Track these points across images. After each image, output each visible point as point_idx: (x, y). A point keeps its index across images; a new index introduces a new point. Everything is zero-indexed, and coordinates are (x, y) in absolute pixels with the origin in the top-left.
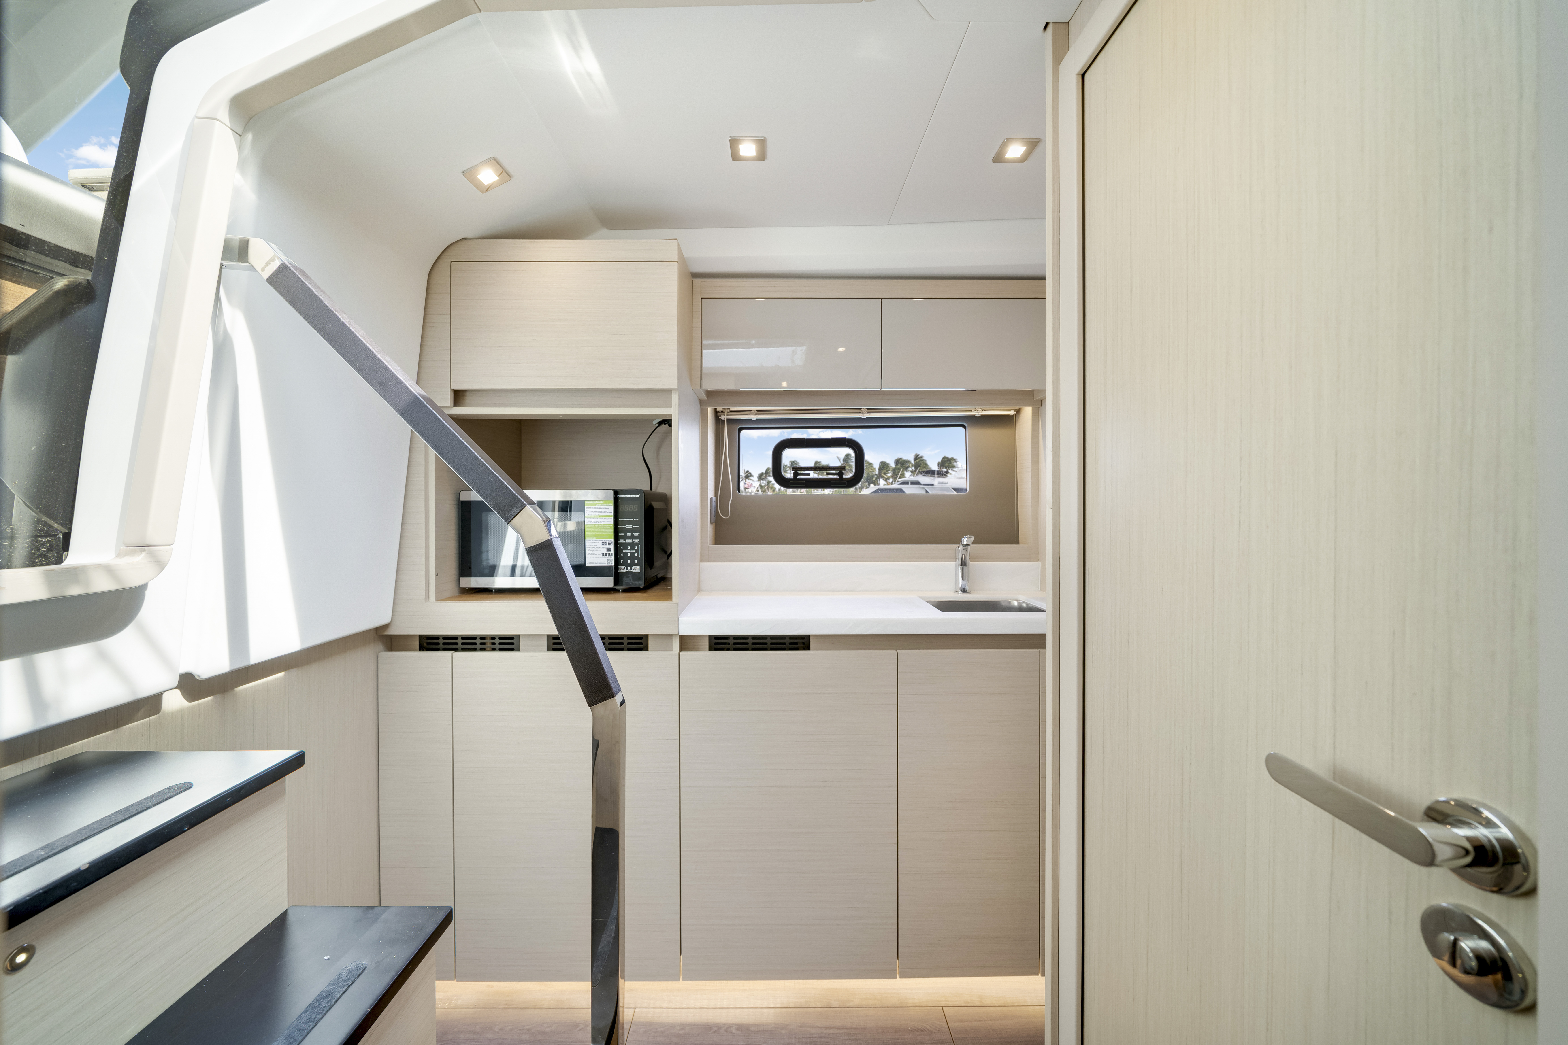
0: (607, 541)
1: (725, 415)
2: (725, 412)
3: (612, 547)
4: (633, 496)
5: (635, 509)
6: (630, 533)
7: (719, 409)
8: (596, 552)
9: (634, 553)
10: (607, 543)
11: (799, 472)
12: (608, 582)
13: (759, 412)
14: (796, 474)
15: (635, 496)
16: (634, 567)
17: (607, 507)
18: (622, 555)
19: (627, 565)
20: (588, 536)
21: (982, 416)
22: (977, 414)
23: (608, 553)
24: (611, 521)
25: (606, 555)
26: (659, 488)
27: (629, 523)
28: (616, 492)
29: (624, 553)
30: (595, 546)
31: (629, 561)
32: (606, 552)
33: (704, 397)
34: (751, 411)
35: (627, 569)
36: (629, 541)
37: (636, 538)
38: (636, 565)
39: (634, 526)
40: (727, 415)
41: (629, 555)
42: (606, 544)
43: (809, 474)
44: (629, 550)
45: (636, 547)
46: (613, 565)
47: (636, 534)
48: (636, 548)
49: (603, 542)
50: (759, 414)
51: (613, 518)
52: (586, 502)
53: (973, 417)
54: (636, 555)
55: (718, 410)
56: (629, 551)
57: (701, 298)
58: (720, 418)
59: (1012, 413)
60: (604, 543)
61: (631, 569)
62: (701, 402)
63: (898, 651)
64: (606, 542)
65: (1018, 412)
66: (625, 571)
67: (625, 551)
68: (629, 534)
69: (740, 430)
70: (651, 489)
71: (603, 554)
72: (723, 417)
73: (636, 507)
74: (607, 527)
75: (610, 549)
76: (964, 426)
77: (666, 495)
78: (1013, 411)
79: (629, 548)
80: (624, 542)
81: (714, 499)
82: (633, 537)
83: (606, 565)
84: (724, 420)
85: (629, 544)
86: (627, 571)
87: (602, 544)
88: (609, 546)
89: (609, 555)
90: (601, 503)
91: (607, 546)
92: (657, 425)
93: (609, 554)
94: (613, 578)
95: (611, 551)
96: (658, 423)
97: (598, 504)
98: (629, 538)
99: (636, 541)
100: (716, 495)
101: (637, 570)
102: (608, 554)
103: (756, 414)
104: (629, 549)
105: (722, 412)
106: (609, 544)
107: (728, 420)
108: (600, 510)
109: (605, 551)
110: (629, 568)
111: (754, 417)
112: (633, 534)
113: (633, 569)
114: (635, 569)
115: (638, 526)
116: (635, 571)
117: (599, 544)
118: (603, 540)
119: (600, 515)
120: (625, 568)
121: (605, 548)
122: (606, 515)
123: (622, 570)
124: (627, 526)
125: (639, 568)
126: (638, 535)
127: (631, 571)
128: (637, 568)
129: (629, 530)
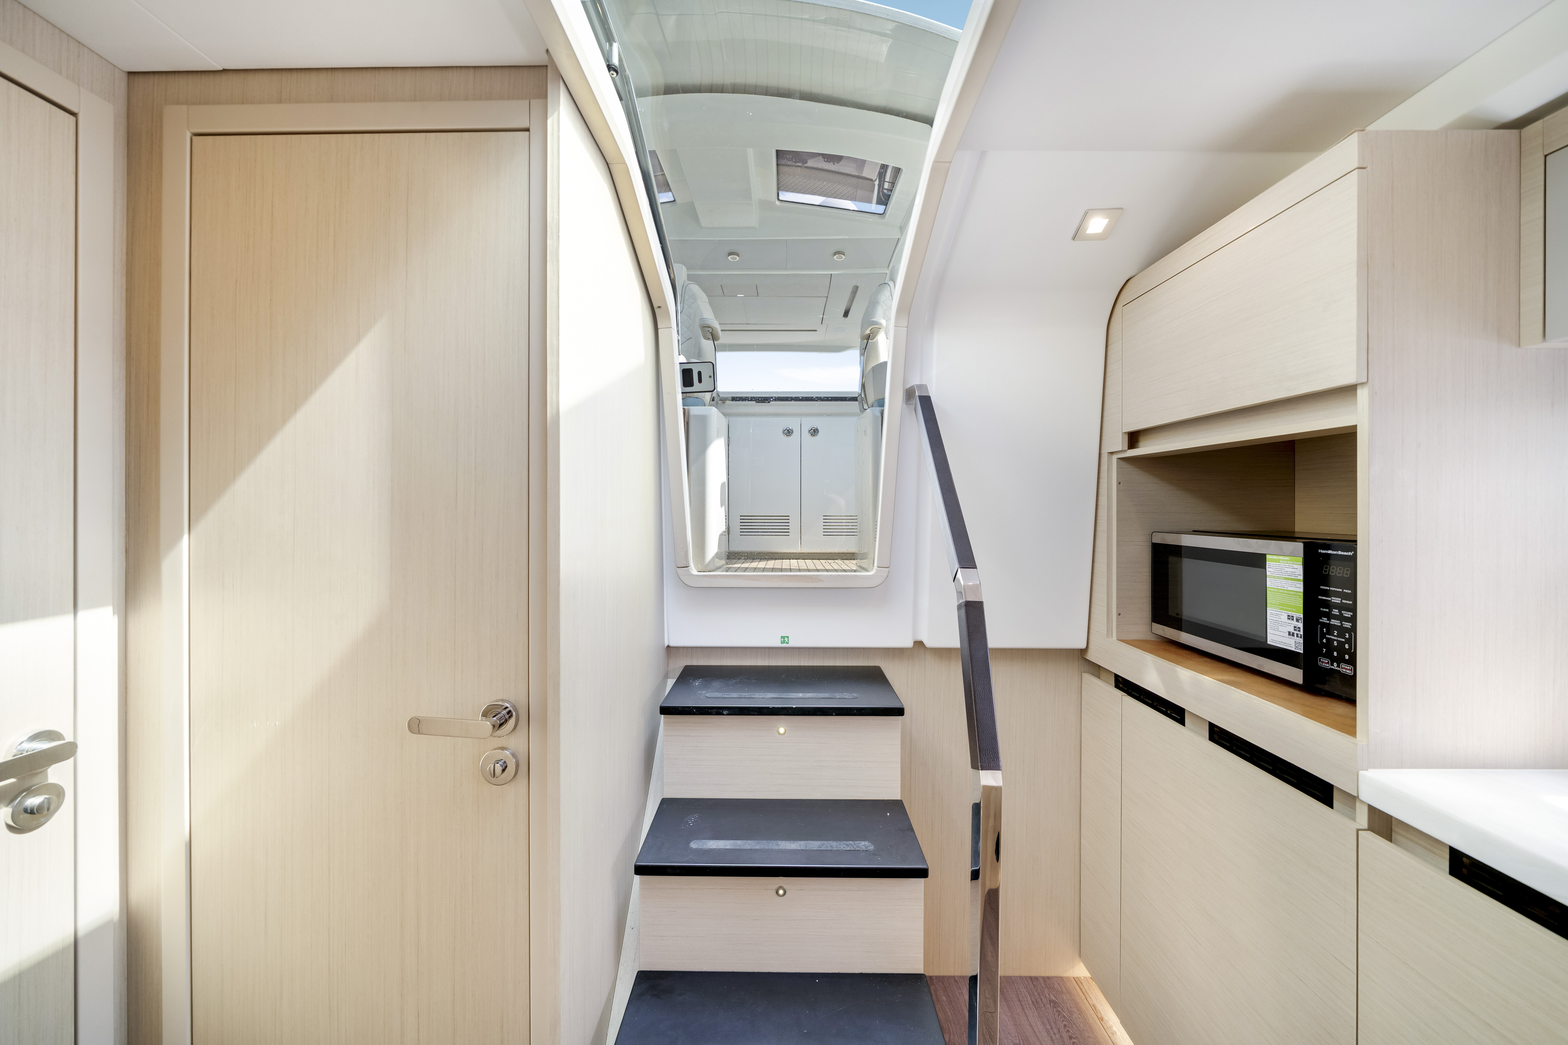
0: (1294, 616)
3: (1301, 625)
4: (1343, 553)
5: (1347, 574)
6: (1337, 611)
8: (1281, 628)
9: (1344, 643)
10: (1295, 619)
12: (1296, 675)
15: (1345, 553)
16: (1343, 665)
17: (1295, 566)
18: (1324, 641)
19: (1333, 660)
20: (1270, 603)
23: (1295, 632)
24: (1300, 587)
25: (1293, 635)
27: (1337, 595)
28: (1309, 545)
29: (1328, 639)
30: (1279, 620)
31: (1335, 654)
35: (1332, 665)
36: (1336, 622)
37: (1347, 619)
38: (1347, 662)
39: (1343, 601)
41: (1335, 643)
42: (1293, 619)
44: (1335, 636)
45: (1347, 634)
46: (1302, 651)
47: (1347, 614)
48: (1347, 636)
49: (1289, 616)
51: (1303, 583)
52: (1267, 557)
54: (1347, 646)
56: (1336, 638)
60: (1290, 618)
61: (1338, 666)
64: (1293, 617)
66: (1328, 666)
67: (1329, 637)
68: (1336, 612)
71: (1289, 633)
73: (1347, 570)
74: (1294, 595)
75: (1299, 628)
80: (1328, 622)
82: (1341, 618)
83: (1293, 649)
85: (1335, 627)
86: (1333, 667)
87: (1288, 619)
88: (1297, 623)
89: (1297, 636)
90: (1287, 560)
91: (1295, 623)
93: (1297, 634)
94: (1302, 671)
95: (1299, 631)
97: (1283, 560)
98: (1336, 617)
99: (1348, 625)
101: (1348, 671)
102: (1295, 635)
104: (1335, 634)
106: (1297, 620)
108: (1286, 569)
109: (1292, 630)
110: (1335, 664)
112: (1342, 612)
113: (1342, 668)
114: (1344, 668)
115: (1350, 602)
116: (1344, 670)
117: (1284, 618)
118: (1290, 613)
119: (1284, 576)
120: (1328, 662)
121: (1292, 625)
122: (1293, 577)
123: (1324, 664)
124: (1334, 598)
125: (1352, 669)
126: (1350, 616)
127: (1339, 669)
128: (1348, 668)
129: (1336, 606)
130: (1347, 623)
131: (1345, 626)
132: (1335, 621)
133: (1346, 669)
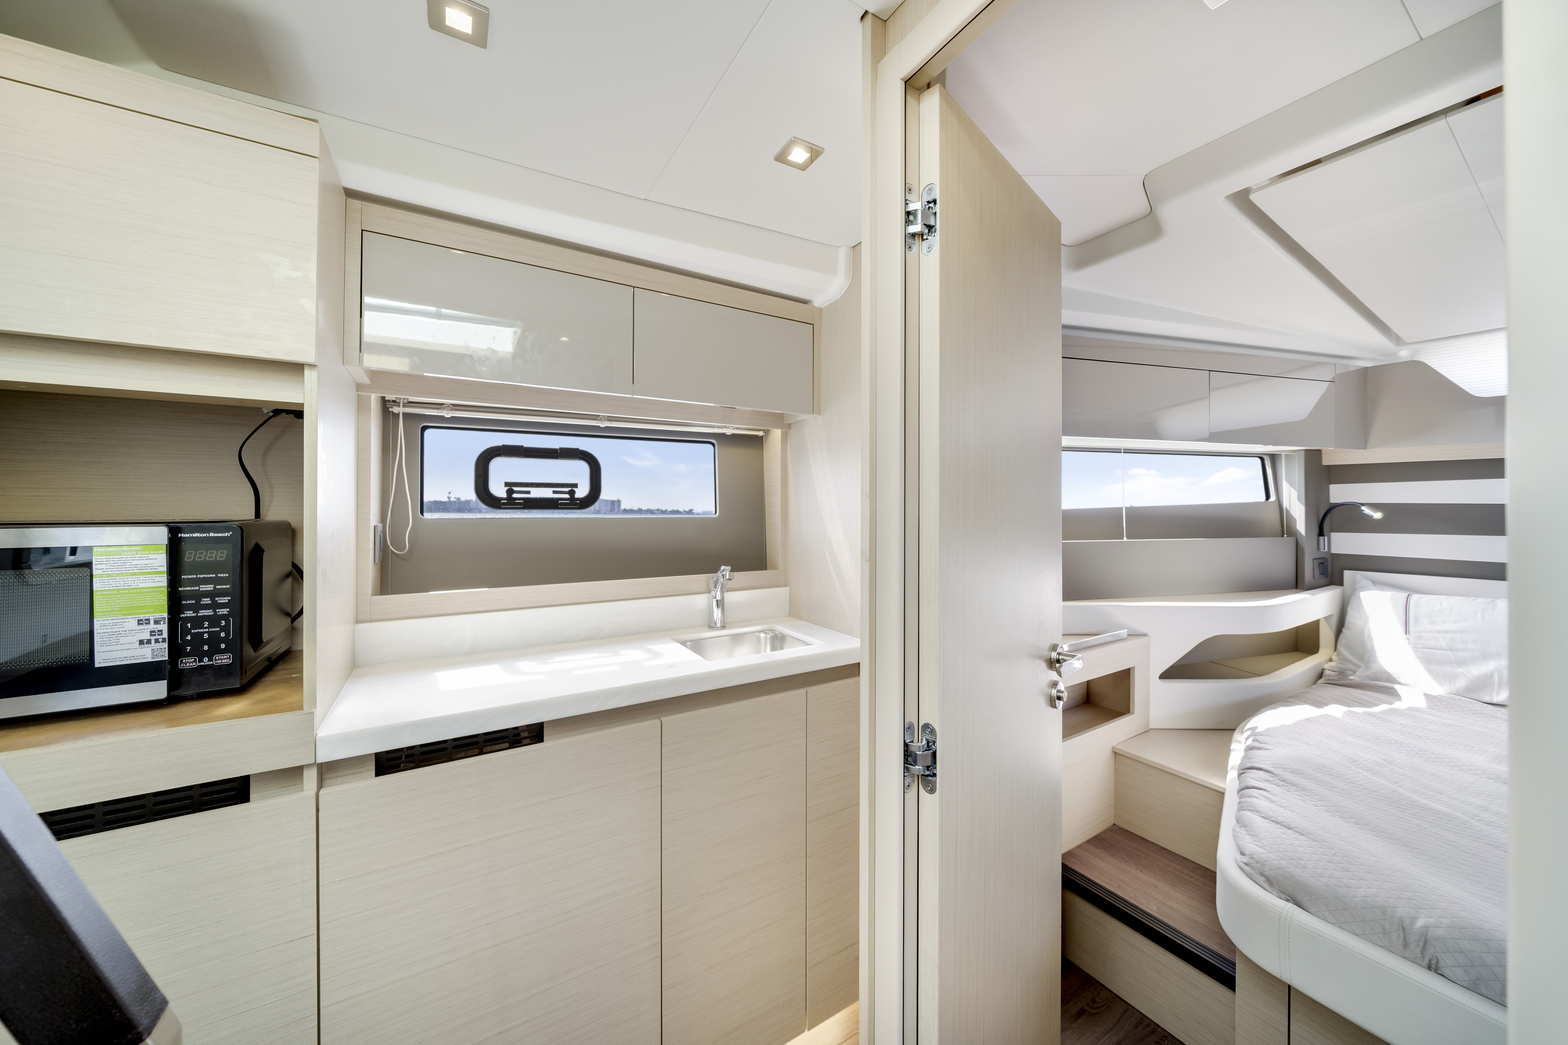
0: (151, 618)
1: (399, 406)
2: (399, 403)
3: (164, 627)
4: (216, 535)
5: (221, 557)
6: (209, 599)
7: (389, 397)
8: (123, 640)
9: (219, 632)
10: (152, 622)
11: (515, 489)
12: (158, 690)
13: (455, 407)
14: (510, 492)
15: (220, 535)
16: (217, 657)
17: (151, 557)
18: (189, 638)
19: (201, 655)
20: (98, 612)
21: (733, 435)
22: (729, 432)
23: (153, 638)
24: (162, 581)
25: (149, 642)
26: (273, 513)
27: (204, 581)
28: (174, 530)
29: (192, 635)
30: (120, 629)
31: (206, 648)
32: (149, 638)
33: (365, 380)
34: (444, 404)
35: (200, 661)
36: (202, 613)
37: (223, 606)
38: (223, 652)
39: (217, 587)
40: (404, 406)
41: (206, 636)
42: (149, 623)
43: (529, 492)
44: (206, 628)
46: (167, 658)
47: (225, 600)
48: (223, 623)
49: (141, 620)
50: (456, 410)
51: (166, 575)
52: (95, 549)
53: (724, 435)
54: (223, 635)
55: (387, 399)
56: (205, 630)
57: (362, 230)
58: (390, 409)
59: (761, 434)
60: (144, 621)
61: (210, 660)
62: (359, 387)
63: (662, 719)
64: (149, 620)
65: (767, 432)
66: (195, 665)
67: (195, 631)
68: (206, 601)
69: (424, 429)
70: (258, 514)
71: (141, 642)
72: (395, 410)
73: (223, 553)
74: (151, 592)
75: (161, 631)
76: (713, 444)
77: (290, 524)
78: (762, 432)
79: (206, 624)
80: (192, 615)
81: (380, 525)
82: (215, 606)
83: (149, 660)
84: (398, 414)
85: (206, 618)
86: (203, 664)
87: (139, 624)
88: (156, 626)
89: (157, 641)
90: (136, 549)
91: (151, 626)
92: (271, 414)
94: (165, 682)
95: (160, 634)
96: (273, 411)
97: (127, 550)
98: (206, 607)
99: (225, 611)
100: (383, 519)
101: (225, 661)
102: (153, 641)
103: (451, 410)
104: (205, 626)
105: (394, 401)
106: (157, 622)
107: (405, 415)
108: (135, 562)
109: (146, 636)
110: (206, 659)
111: (448, 414)
112: (216, 599)
113: (216, 660)
114: (219, 659)
115: (227, 586)
116: (220, 661)
117: (132, 624)
118: (142, 616)
119: (131, 571)
120: (195, 660)
121: (146, 631)
122: (149, 570)
123: (188, 665)
124: (203, 586)
125: (230, 657)
126: (227, 601)
127: (211, 663)
128: (225, 657)
129: (206, 594)
130: (223, 610)
131: (220, 613)
132: (206, 611)
133: (222, 659)
